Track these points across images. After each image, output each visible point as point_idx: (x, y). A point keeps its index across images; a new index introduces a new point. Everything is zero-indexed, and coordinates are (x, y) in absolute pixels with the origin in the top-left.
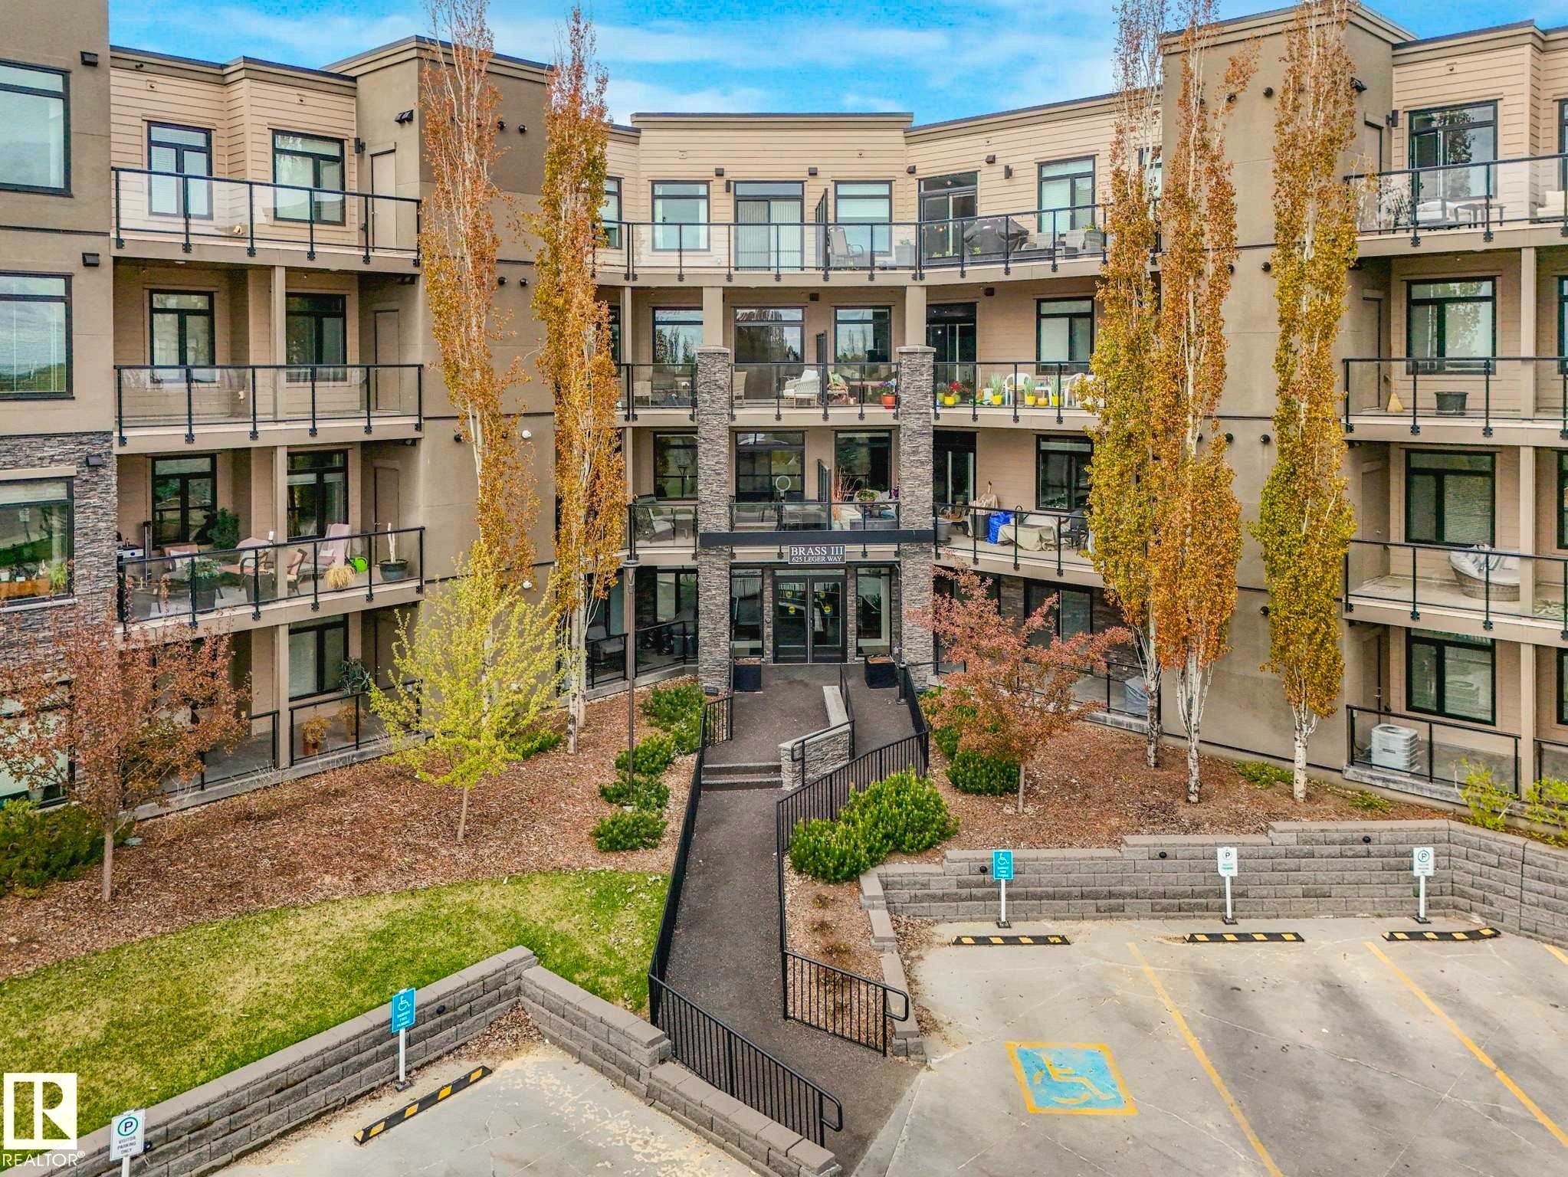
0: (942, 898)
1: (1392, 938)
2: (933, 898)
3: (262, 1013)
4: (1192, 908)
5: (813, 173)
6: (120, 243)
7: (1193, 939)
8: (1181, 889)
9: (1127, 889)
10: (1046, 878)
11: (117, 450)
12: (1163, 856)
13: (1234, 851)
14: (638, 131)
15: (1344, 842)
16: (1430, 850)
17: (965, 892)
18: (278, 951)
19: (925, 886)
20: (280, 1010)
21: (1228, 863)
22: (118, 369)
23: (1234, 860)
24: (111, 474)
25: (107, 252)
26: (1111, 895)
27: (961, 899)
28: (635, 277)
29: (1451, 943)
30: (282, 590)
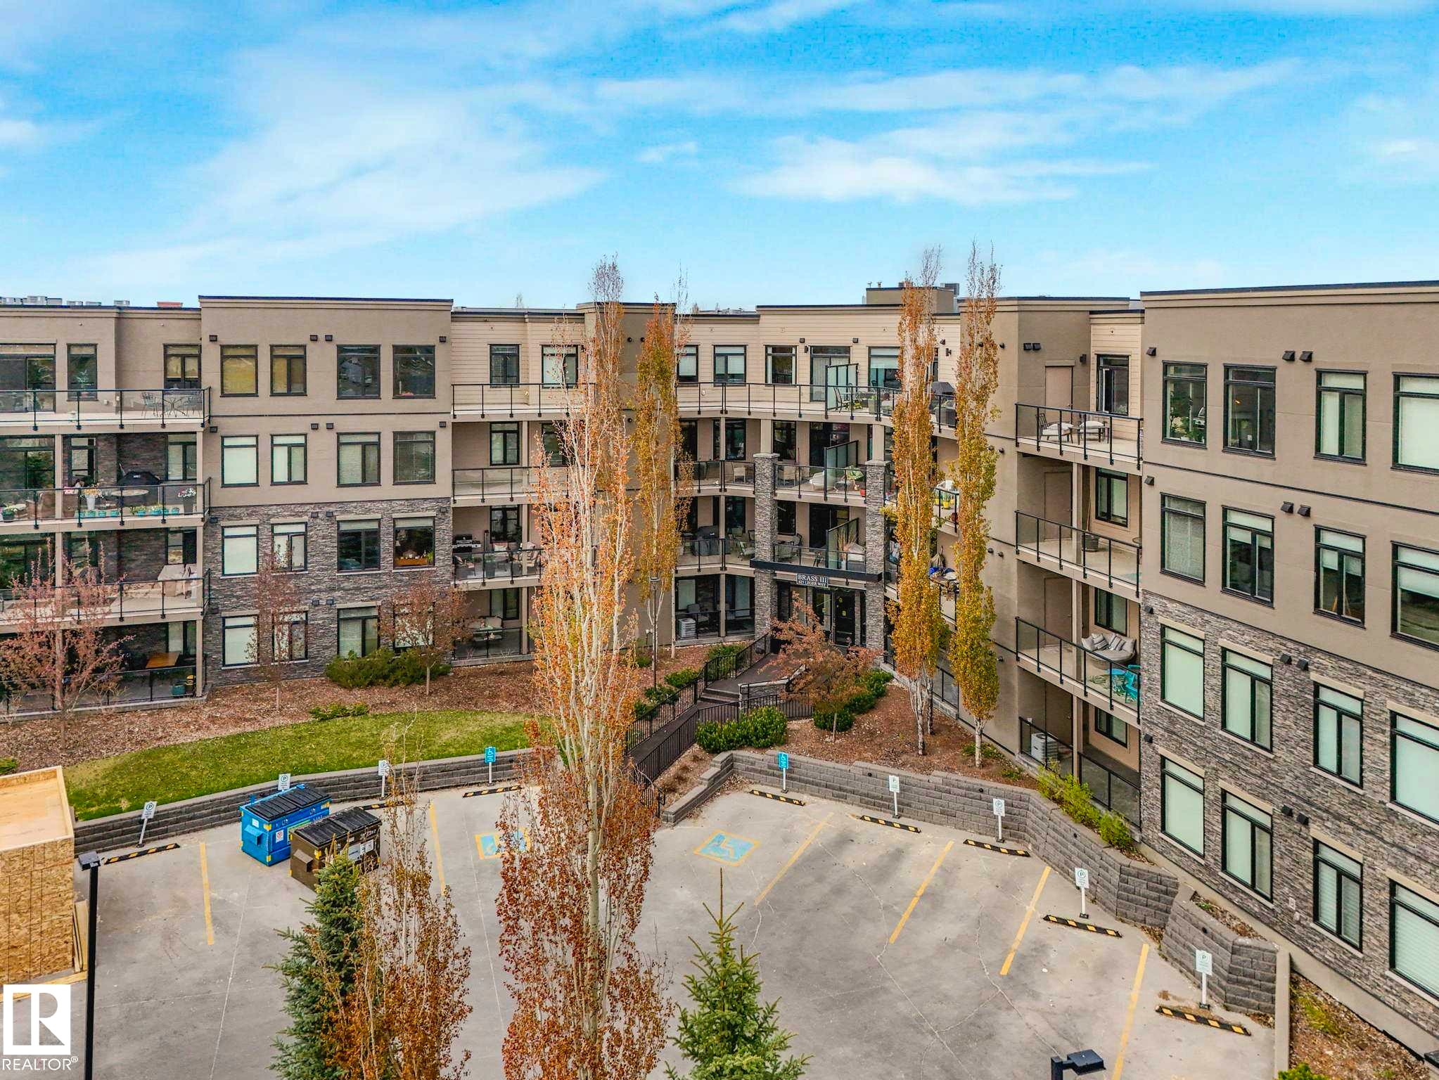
0: (760, 772)
1: (966, 842)
2: (755, 771)
3: (450, 745)
4: (881, 806)
5: (856, 341)
6: (455, 416)
7: (862, 818)
8: (876, 794)
9: (848, 787)
10: (810, 773)
11: (453, 505)
12: (870, 775)
13: (897, 778)
14: (758, 316)
15: (968, 789)
16: (1003, 801)
17: (771, 771)
18: (469, 726)
19: (753, 764)
20: (457, 746)
21: (894, 785)
22: (453, 470)
23: (897, 783)
24: (450, 515)
25: (449, 420)
26: (841, 789)
27: (767, 774)
28: (726, 412)
29: (997, 853)
30: (525, 571)
